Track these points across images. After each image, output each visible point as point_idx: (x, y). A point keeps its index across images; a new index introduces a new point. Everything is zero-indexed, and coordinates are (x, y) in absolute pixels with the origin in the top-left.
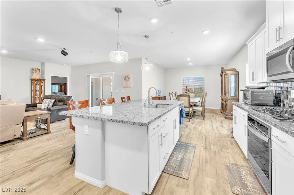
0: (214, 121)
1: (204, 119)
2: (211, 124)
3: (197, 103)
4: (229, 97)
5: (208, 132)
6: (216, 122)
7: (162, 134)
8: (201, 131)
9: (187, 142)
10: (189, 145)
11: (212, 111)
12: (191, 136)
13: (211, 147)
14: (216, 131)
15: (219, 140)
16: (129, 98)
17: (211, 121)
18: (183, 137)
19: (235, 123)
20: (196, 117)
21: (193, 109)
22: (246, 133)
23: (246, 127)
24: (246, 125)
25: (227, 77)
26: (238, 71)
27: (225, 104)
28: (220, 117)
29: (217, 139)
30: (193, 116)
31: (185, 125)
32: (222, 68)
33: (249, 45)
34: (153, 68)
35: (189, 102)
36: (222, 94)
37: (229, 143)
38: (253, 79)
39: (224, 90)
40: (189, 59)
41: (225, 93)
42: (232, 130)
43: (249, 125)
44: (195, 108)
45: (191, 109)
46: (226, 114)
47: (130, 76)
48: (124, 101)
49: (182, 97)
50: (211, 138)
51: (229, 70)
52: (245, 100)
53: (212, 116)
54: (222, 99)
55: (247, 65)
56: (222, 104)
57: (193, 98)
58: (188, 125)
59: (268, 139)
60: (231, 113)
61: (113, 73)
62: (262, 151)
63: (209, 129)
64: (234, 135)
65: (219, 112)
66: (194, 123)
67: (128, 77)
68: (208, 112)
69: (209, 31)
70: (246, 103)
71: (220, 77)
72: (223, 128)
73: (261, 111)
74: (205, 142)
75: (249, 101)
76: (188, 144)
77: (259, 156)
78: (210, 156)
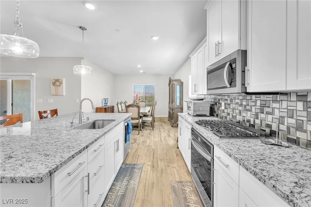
0: (162, 130)
1: (153, 130)
2: (160, 135)
3: (146, 113)
4: (175, 106)
5: (156, 145)
6: (164, 131)
7: (89, 174)
8: (149, 144)
9: (133, 163)
10: (136, 166)
11: (161, 120)
12: (139, 154)
13: (158, 164)
14: (164, 142)
15: (166, 153)
16: (55, 112)
17: (160, 131)
18: (130, 156)
19: (180, 134)
20: (146, 128)
21: (142, 120)
22: (190, 147)
23: (190, 141)
24: (190, 139)
25: (174, 87)
26: (182, 82)
27: (172, 113)
28: (168, 125)
29: (165, 152)
30: (142, 127)
31: (133, 140)
32: (170, 78)
33: (192, 58)
34: (92, 72)
35: (139, 113)
36: (169, 103)
37: (175, 155)
38: (195, 91)
39: (172, 100)
40: (139, 66)
41: (172, 102)
42: (178, 140)
43: (193, 139)
44: (145, 119)
45: (141, 120)
46: (173, 122)
47: (62, 80)
48: (45, 118)
49: (131, 108)
50: (159, 152)
51: (176, 80)
52: (188, 111)
53: (161, 125)
54: (170, 108)
55: (190, 77)
56: (169, 112)
57: (144, 107)
58: (136, 138)
59: (210, 158)
60: (177, 123)
61: (34, 74)
62: (201, 159)
63: (158, 140)
64: (179, 146)
65: (166, 120)
66: (143, 136)
67: (60, 81)
68: (158, 121)
69: (158, 37)
70: (189, 114)
71: (168, 86)
72: (170, 138)
73: (203, 125)
74: (152, 159)
75: (191, 112)
76: (134, 165)
77: (199, 165)
78: (157, 177)
